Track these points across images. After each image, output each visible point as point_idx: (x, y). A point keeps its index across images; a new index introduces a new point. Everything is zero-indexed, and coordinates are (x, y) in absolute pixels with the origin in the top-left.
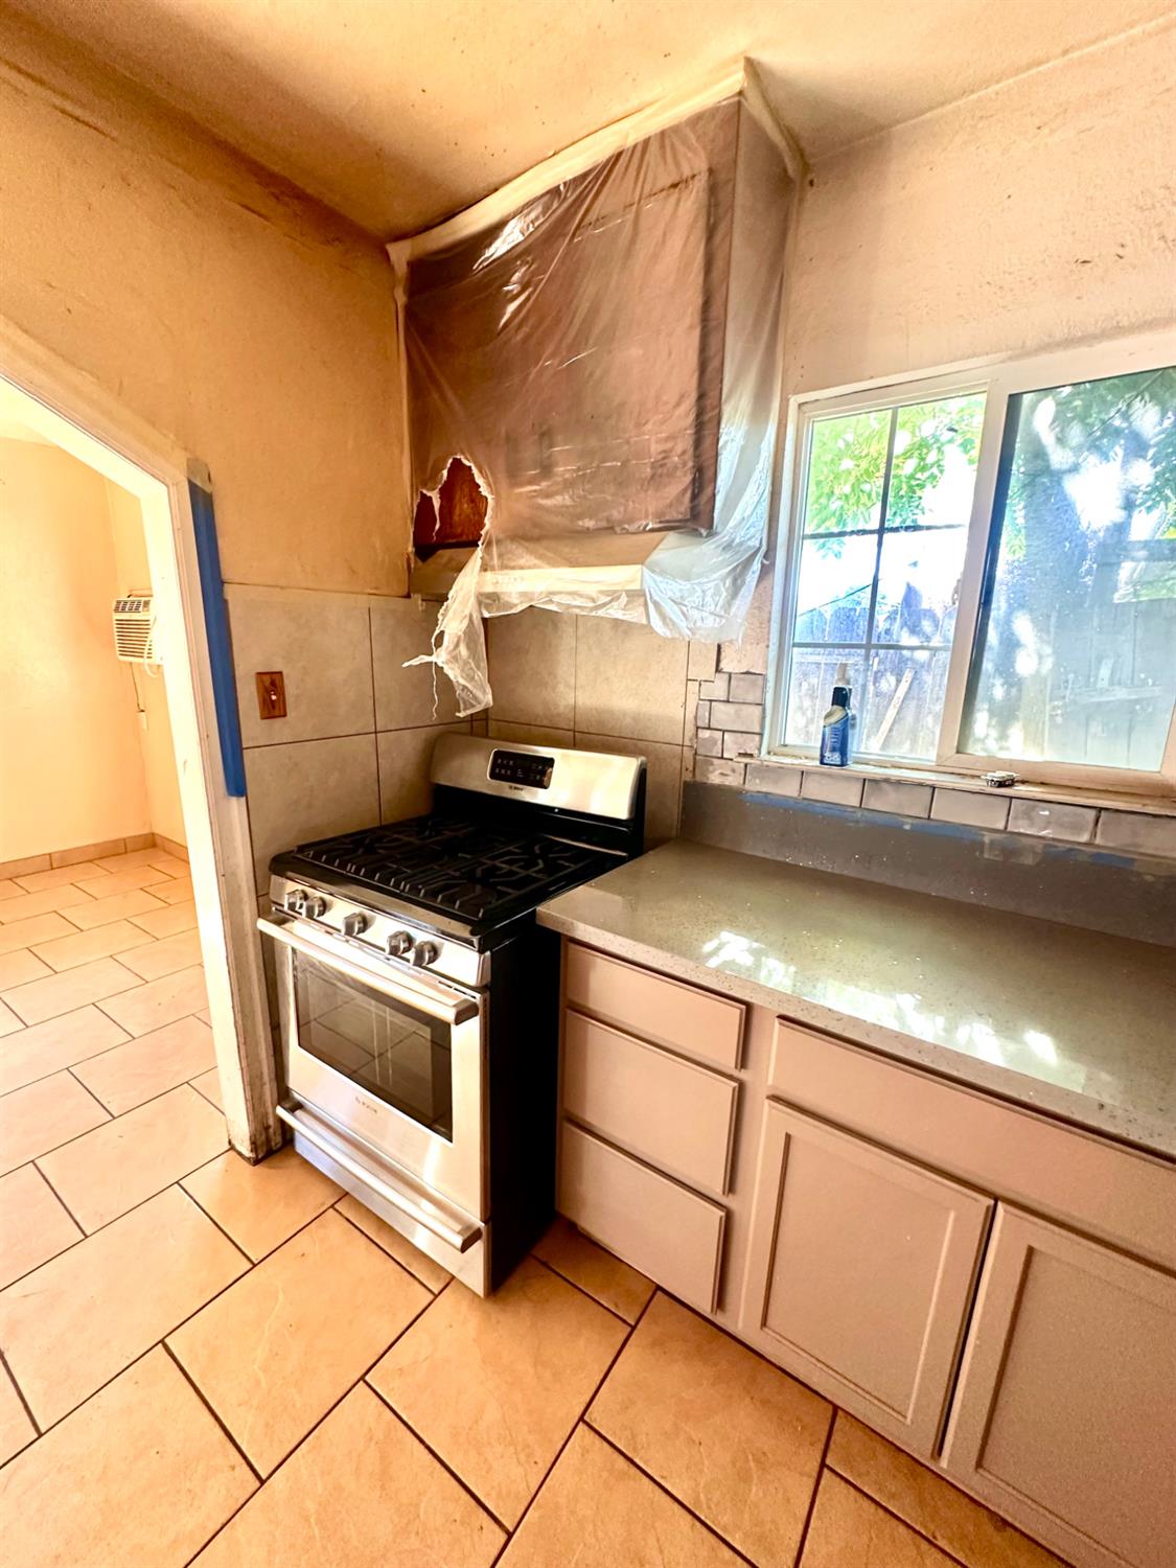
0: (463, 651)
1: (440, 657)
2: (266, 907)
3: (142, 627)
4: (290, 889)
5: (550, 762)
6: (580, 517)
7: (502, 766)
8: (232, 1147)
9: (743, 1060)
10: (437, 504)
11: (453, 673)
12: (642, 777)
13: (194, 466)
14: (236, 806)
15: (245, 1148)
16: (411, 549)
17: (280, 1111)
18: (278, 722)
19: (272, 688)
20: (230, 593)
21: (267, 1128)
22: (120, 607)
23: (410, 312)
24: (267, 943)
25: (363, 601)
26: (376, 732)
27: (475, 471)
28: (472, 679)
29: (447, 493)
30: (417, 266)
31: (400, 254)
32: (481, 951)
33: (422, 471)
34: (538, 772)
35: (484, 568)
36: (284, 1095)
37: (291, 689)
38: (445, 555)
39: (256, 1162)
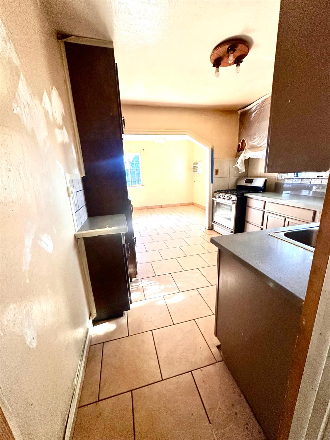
0: (241, 164)
1: (238, 165)
2: (213, 196)
3: (197, 167)
4: (217, 195)
5: (253, 180)
6: (257, 145)
7: (247, 181)
8: (206, 228)
9: (264, 209)
10: (240, 145)
11: (239, 168)
12: (266, 180)
13: (213, 146)
14: (212, 184)
15: (207, 228)
16: (237, 151)
17: (212, 223)
18: (217, 175)
19: (217, 171)
20: (214, 160)
21: (210, 226)
22: (194, 164)
23: (240, 119)
24: (213, 201)
25: (229, 159)
26: (229, 177)
27: (245, 141)
28: (242, 168)
29: (242, 143)
30: (241, 113)
31: (239, 112)
32: (236, 196)
33: (239, 141)
34: (251, 181)
35: (245, 153)
36: (213, 221)
37: (219, 171)
38: (241, 151)
39: (209, 230)
